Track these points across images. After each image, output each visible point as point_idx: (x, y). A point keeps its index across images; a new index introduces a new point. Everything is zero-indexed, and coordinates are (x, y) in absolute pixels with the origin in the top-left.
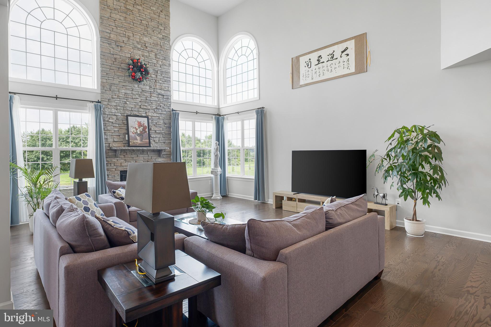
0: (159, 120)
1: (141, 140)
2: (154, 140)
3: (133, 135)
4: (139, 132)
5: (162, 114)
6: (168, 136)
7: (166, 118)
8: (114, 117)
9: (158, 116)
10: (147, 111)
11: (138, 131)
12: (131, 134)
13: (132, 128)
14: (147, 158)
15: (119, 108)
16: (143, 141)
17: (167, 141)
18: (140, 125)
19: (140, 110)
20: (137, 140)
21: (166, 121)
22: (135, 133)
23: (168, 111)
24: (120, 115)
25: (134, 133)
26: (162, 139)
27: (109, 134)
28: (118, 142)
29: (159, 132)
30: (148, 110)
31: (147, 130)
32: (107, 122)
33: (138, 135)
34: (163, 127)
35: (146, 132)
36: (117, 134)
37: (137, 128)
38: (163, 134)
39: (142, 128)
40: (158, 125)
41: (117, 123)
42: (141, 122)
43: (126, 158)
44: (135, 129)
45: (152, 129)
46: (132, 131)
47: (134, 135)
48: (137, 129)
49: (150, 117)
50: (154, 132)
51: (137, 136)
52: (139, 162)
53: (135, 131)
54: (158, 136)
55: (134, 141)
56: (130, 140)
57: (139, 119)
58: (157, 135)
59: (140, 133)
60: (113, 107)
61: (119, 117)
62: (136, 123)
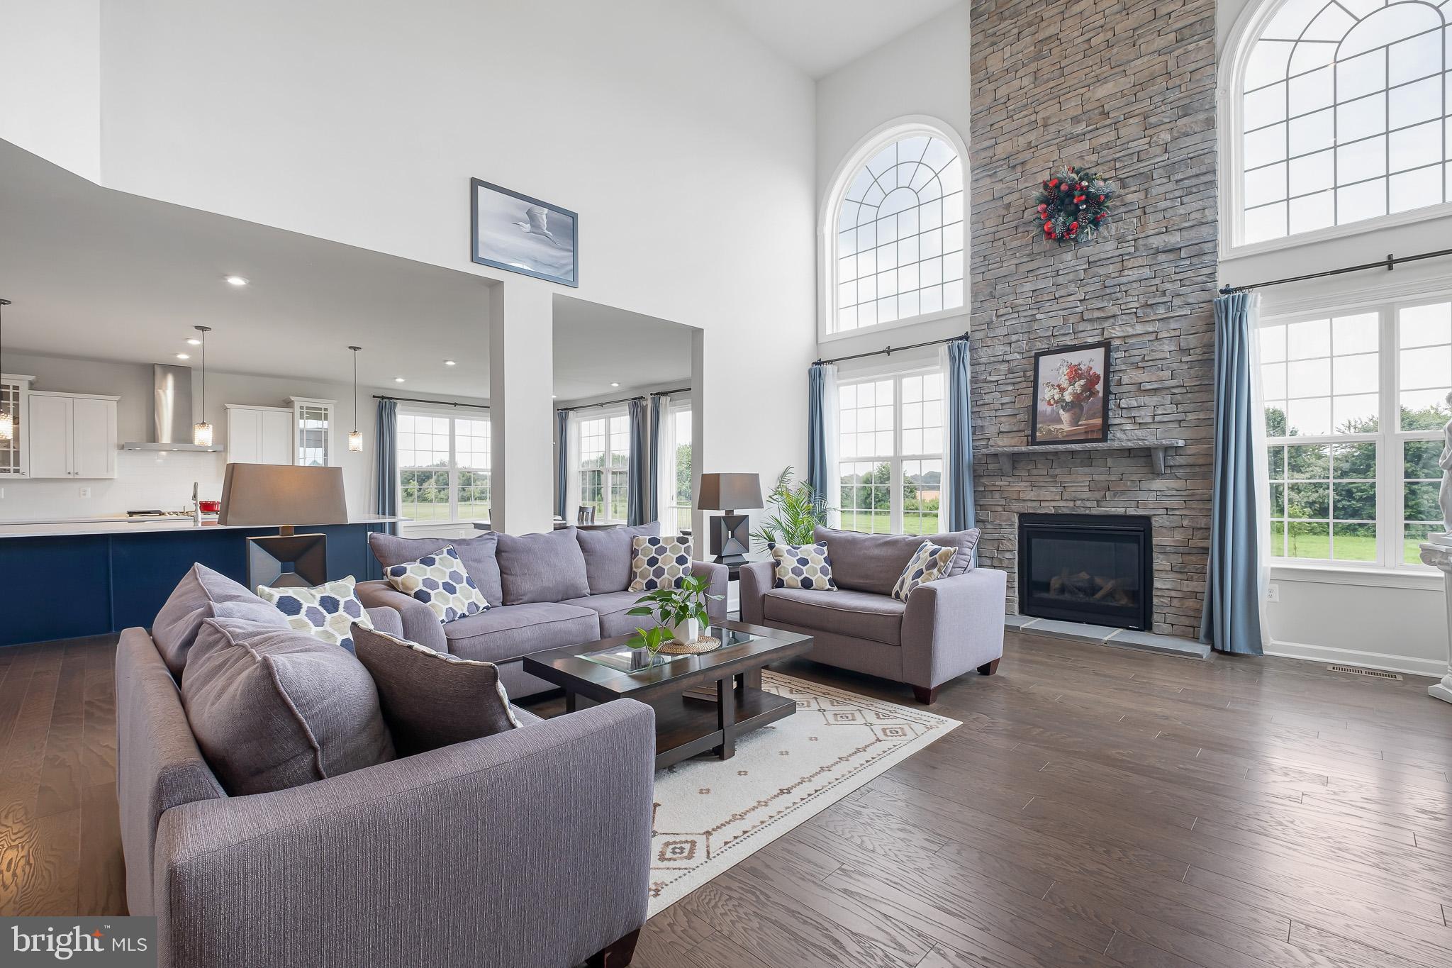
0: (1156, 343)
1: (1075, 421)
2: (1134, 417)
3: (1049, 409)
4: (1068, 398)
5: (1171, 320)
6: (1197, 395)
7: (1188, 330)
8: (1004, 367)
9: (1151, 329)
10: (1106, 324)
11: (1066, 394)
12: (1042, 406)
13: (1047, 389)
14: (1102, 478)
15: (1014, 338)
16: (1080, 423)
17: (1191, 417)
18: (1075, 373)
19: (1081, 326)
20: (1059, 421)
21: (1192, 341)
22: (1057, 402)
23: (1201, 300)
24: (1018, 356)
25: (1052, 402)
26: (1165, 410)
27: (987, 414)
28: (1010, 435)
29: (1155, 386)
30: (1112, 320)
31: (1099, 387)
32: (983, 385)
33: (1067, 407)
34: (1175, 366)
35: (1093, 393)
36: (1009, 412)
37: (1065, 384)
38: (1176, 391)
39: (1082, 382)
40: (1150, 363)
41: (1009, 381)
42: (1079, 365)
43: (1034, 479)
44: (1057, 390)
45: (1125, 379)
46: (1047, 397)
47: (1053, 410)
48: (1062, 390)
49: (1116, 342)
50: (1133, 388)
51: (1061, 412)
52: (1073, 489)
53: (1056, 397)
54: (1151, 400)
55: (1051, 427)
56: (1039, 426)
57: (1074, 358)
58: (1142, 400)
59: (1072, 401)
60: (999, 339)
61: (1015, 363)
62: (1065, 370)
